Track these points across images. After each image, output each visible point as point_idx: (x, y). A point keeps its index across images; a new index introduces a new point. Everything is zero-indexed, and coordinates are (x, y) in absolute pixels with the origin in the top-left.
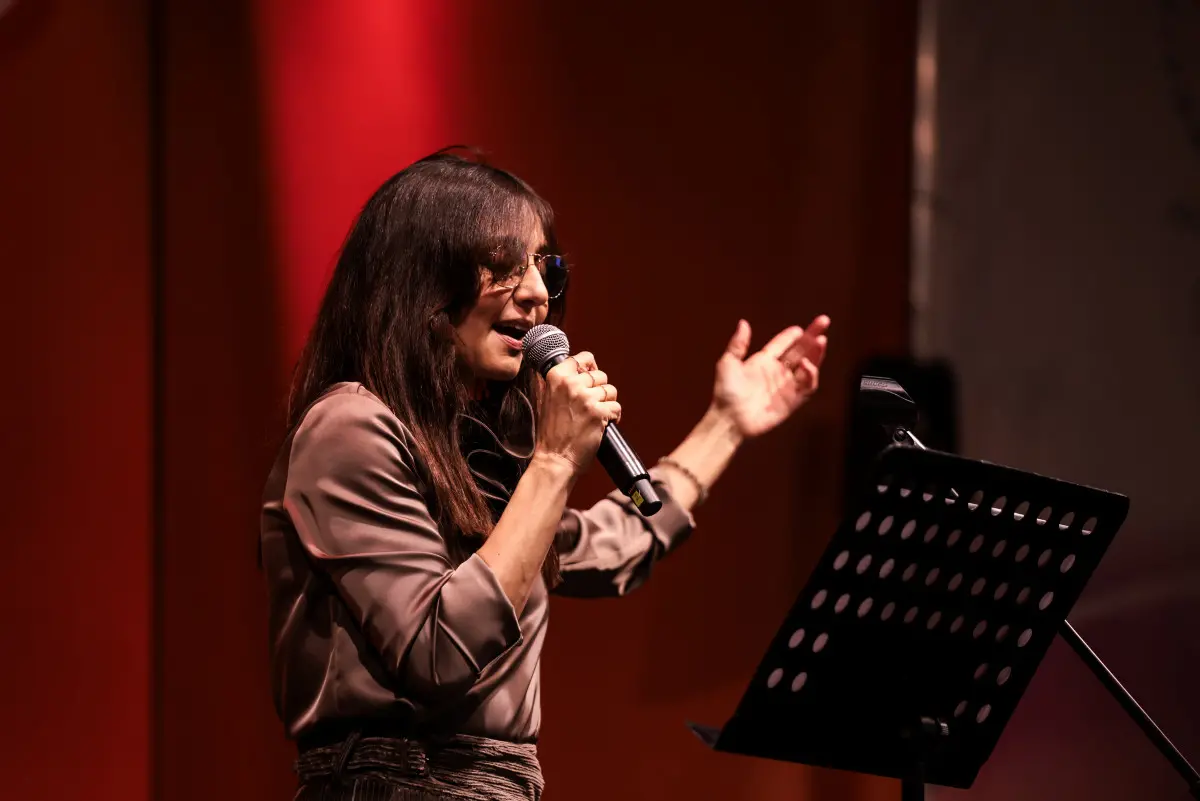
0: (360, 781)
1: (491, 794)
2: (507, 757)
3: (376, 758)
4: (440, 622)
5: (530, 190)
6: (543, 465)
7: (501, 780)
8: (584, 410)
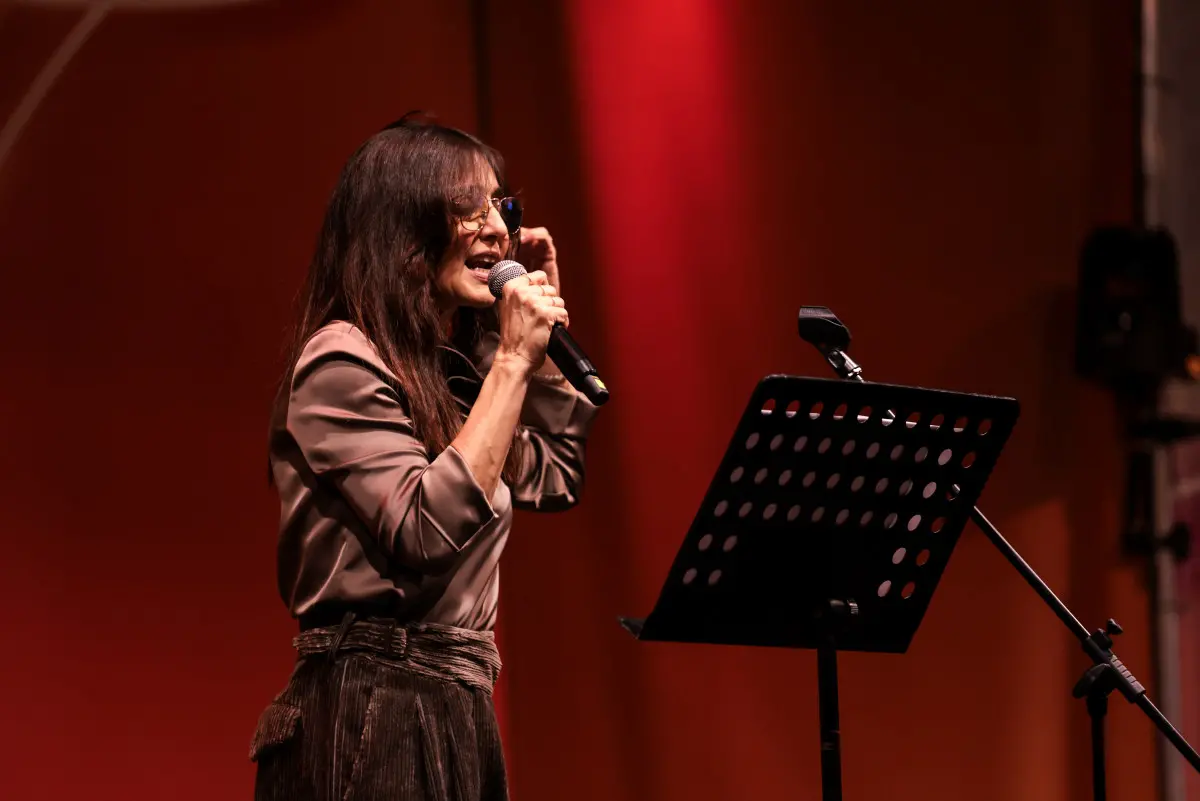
0: (350, 662)
1: (457, 674)
2: (472, 642)
3: (366, 641)
4: (424, 511)
5: (479, 142)
6: (501, 364)
7: (465, 661)
8: (533, 312)
